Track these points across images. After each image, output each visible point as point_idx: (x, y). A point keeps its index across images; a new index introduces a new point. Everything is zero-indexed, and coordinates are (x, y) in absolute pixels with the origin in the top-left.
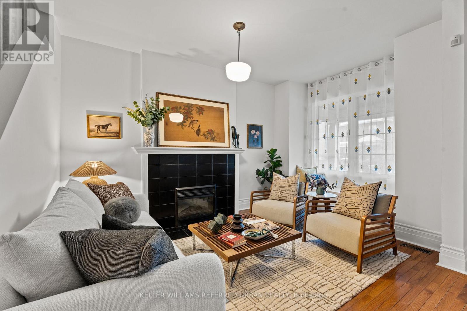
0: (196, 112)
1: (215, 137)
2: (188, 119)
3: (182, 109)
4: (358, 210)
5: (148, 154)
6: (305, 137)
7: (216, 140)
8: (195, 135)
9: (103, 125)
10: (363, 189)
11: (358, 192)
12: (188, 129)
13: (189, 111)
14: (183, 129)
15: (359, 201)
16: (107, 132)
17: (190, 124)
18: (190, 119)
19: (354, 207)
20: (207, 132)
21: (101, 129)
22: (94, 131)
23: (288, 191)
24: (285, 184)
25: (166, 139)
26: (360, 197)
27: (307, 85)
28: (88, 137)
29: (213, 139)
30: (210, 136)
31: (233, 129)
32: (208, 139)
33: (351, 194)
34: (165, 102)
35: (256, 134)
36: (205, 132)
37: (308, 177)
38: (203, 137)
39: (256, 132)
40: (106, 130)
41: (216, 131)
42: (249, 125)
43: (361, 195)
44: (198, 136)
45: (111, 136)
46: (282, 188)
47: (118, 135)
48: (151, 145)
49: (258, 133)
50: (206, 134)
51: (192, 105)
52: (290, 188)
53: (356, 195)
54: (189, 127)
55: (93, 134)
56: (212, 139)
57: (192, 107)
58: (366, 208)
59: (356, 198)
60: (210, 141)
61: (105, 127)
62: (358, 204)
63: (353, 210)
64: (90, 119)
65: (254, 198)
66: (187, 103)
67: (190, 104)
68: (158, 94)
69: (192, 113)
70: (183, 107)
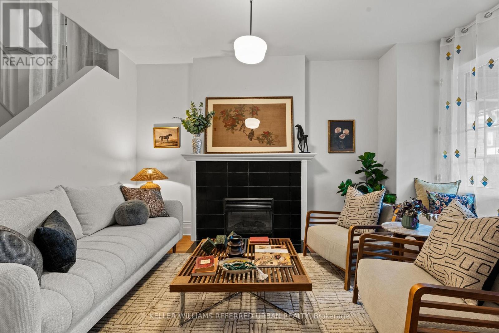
0: (249, 113)
1: (272, 140)
2: (239, 122)
3: (233, 111)
4: (449, 271)
5: (196, 162)
6: (436, 131)
7: (274, 143)
8: (248, 139)
9: (165, 135)
10: (469, 225)
11: (457, 231)
12: (239, 132)
13: (241, 113)
14: (233, 133)
15: (454, 252)
16: (168, 142)
17: (241, 127)
18: (241, 122)
19: (442, 262)
20: (262, 134)
21: (164, 140)
22: (159, 142)
23: (359, 216)
24: (357, 204)
25: (214, 145)
26: (458, 243)
27: (438, 42)
28: (154, 148)
29: (270, 143)
30: (265, 139)
31: (298, 128)
32: (263, 143)
33: (442, 233)
34: (215, 106)
35: (343, 133)
36: (260, 135)
37: (431, 198)
38: (257, 142)
39: (342, 130)
40: (168, 140)
41: (274, 133)
42: (330, 122)
43: (462, 238)
44: (251, 140)
45: (171, 146)
46: (351, 210)
47: (176, 144)
48: (197, 152)
49: (347, 131)
50: (261, 137)
51: (244, 105)
52: (362, 211)
53: (450, 238)
54: (240, 130)
55: (158, 145)
56: (268, 144)
57: (245, 108)
58: (468, 270)
59: (450, 244)
60: (266, 146)
61: (167, 137)
62: (450, 256)
63: (441, 269)
64: (156, 132)
65: (311, 220)
66: (238, 105)
67: (242, 104)
68: (207, 99)
69: (243, 114)
70: (233, 110)
